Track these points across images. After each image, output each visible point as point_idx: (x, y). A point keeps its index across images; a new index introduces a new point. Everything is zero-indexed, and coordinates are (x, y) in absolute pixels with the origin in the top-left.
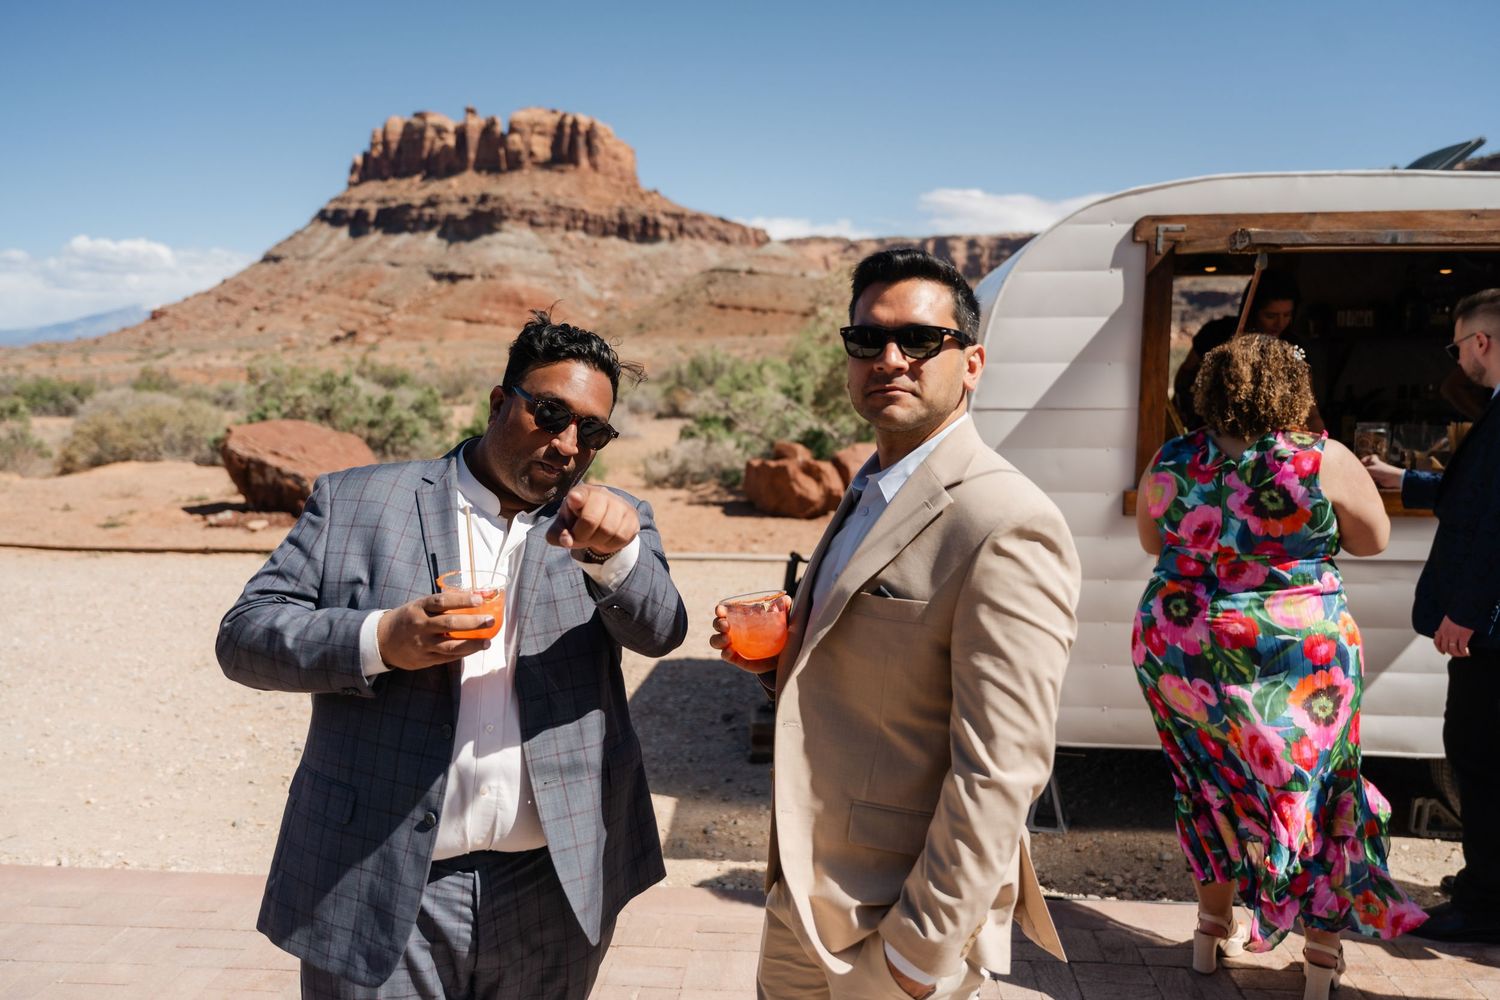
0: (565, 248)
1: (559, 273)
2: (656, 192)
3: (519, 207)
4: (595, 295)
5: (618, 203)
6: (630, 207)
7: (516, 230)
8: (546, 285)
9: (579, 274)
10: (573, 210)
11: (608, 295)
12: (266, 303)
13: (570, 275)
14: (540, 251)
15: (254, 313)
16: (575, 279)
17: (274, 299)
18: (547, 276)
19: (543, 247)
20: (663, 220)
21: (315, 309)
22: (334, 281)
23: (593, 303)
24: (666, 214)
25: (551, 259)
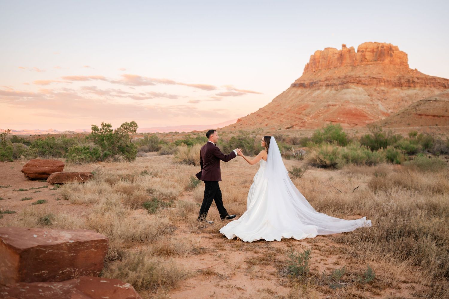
0: (375, 93)
1: (371, 103)
2: (416, 70)
3: (358, 79)
4: (385, 111)
5: (398, 75)
6: (403, 76)
7: (356, 88)
8: (365, 108)
9: (379, 103)
10: (379, 79)
11: (390, 111)
12: (271, 116)
13: (376, 103)
14: (365, 95)
15: (266, 119)
16: (378, 105)
17: (273, 115)
18: (367, 104)
19: (366, 93)
20: (416, 80)
21: (284, 118)
22: (293, 108)
23: (384, 114)
24: (418, 78)
25: (369, 98)
